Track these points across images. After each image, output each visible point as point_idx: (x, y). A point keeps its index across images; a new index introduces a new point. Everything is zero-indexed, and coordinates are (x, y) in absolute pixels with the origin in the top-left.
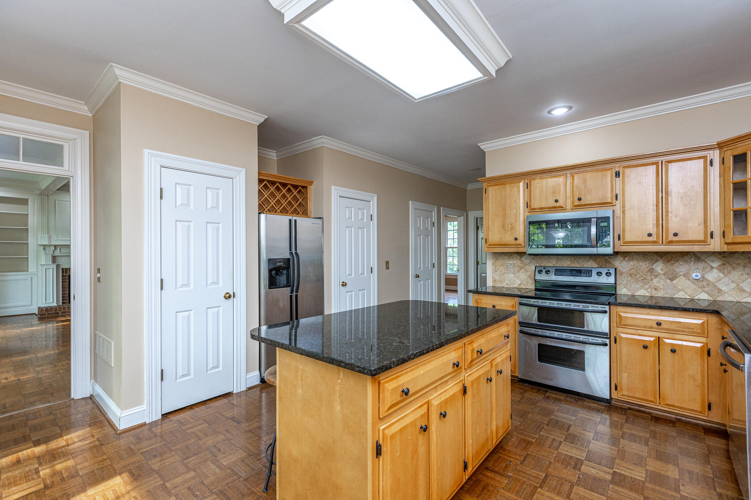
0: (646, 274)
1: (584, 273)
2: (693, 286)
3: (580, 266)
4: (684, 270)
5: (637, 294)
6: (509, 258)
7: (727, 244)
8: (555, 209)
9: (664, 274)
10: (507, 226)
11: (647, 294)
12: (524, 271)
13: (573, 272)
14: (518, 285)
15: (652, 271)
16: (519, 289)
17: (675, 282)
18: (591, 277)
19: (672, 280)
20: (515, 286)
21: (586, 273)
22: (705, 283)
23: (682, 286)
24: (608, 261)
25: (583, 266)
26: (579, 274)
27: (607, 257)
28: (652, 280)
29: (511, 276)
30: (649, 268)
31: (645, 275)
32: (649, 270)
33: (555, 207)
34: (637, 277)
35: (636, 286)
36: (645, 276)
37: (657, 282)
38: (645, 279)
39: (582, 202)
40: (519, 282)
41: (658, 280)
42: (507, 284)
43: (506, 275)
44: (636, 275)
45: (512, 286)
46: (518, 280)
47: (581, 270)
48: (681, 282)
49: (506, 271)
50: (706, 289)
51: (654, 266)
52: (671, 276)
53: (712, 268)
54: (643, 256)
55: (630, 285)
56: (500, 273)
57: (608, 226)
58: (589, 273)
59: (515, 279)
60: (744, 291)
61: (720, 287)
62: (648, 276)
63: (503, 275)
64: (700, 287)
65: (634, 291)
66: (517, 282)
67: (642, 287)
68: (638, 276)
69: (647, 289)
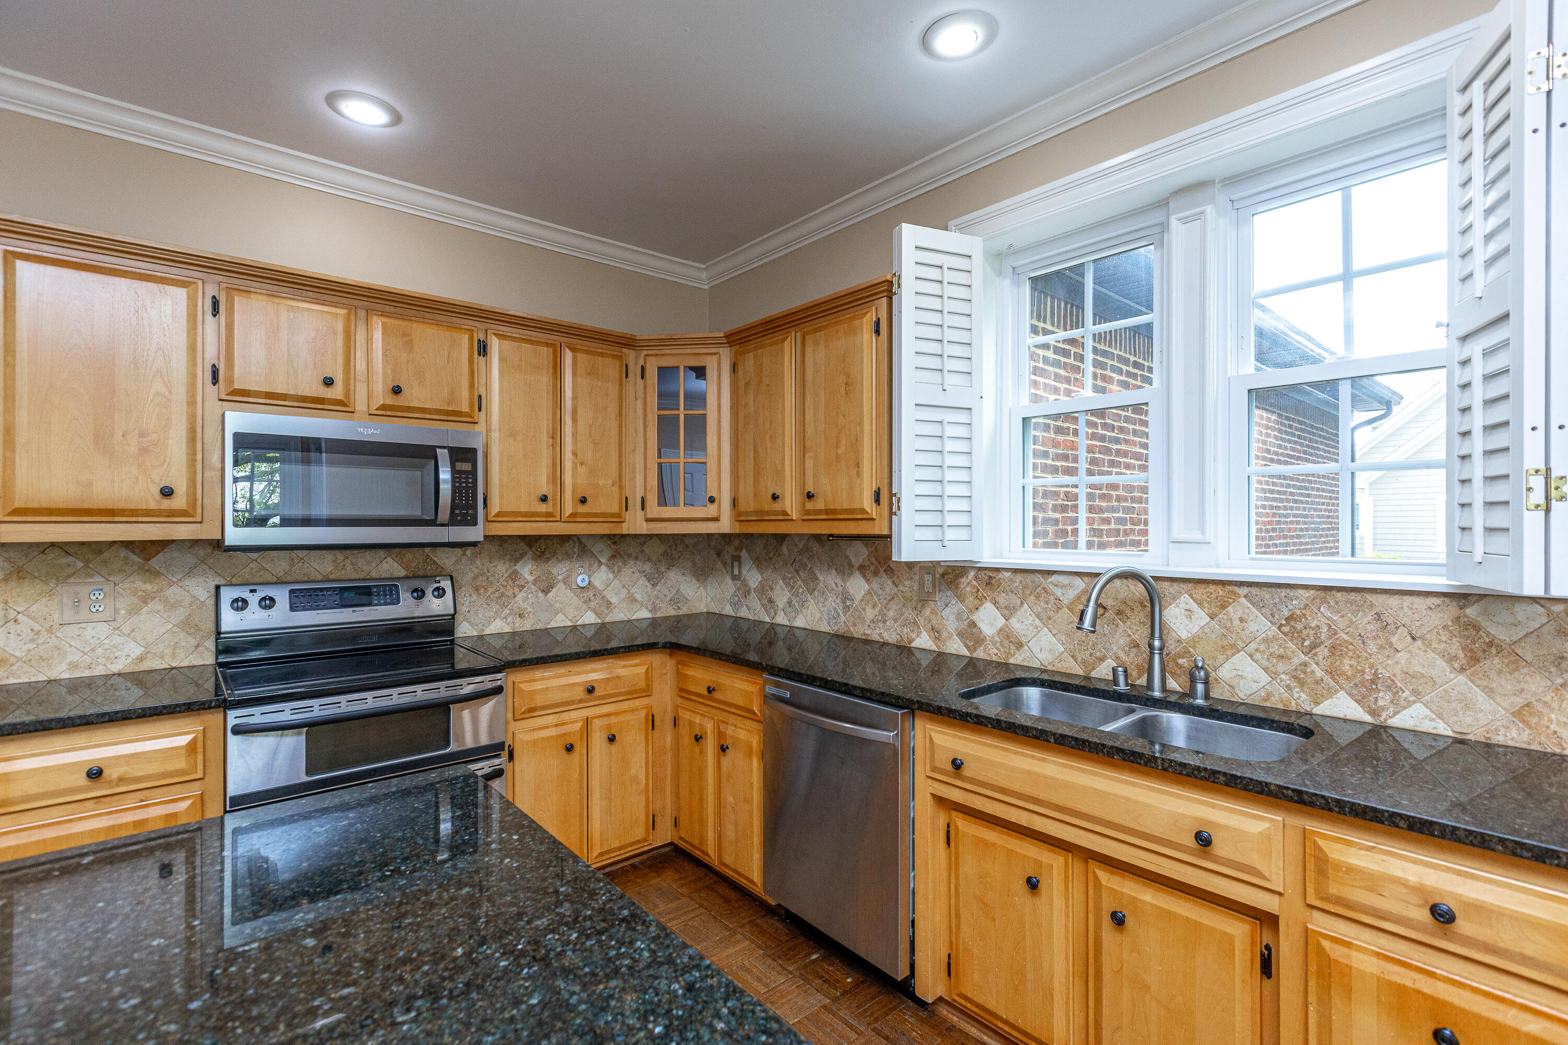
0: (505, 584)
1: (379, 595)
2: (575, 601)
3: (361, 577)
4: (564, 570)
5: (487, 631)
6: (87, 562)
7: (648, 520)
8: (320, 406)
9: (535, 582)
10: (118, 437)
11: (507, 629)
12: (159, 607)
13: (346, 595)
14: (130, 660)
15: (514, 576)
16: (137, 678)
17: (550, 595)
18: (398, 602)
19: (546, 592)
20: (116, 668)
21: (385, 595)
22: (591, 593)
23: (561, 603)
24: (431, 559)
25: (368, 574)
26: (365, 599)
27: (427, 550)
28: (515, 597)
29: (103, 630)
30: (510, 571)
31: (504, 586)
32: (510, 576)
33: (321, 400)
34: (488, 594)
35: (487, 614)
36: (503, 590)
37: (524, 601)
38: (503, 595)
39: (400, 401)
40: (138, 651)
41: (525, 595)
42: (74, 666)
43: (72, 630)
44: (486, 589)
45: (99, 671)
46: (132, 644)
47: (369, 587)
48: (560, 593)
49: (69, 615)
50: (593, 604)
51: (518, 567)
52: (544, 585)
53: (600, 563)
54: (501, 545)
55: (476, 614)
56: (37, 627)
57: (474, 472)
58: (391, 595)
59: (117, 640)
60: (636, 600)
61: (609, 597)
62: (508, 587)
63: (50, 630)
64: (585, 602)
65: (483, 625)
66: (126, 651)
67: (497, 615)
68: (491, 590)
69: (506, 618)
